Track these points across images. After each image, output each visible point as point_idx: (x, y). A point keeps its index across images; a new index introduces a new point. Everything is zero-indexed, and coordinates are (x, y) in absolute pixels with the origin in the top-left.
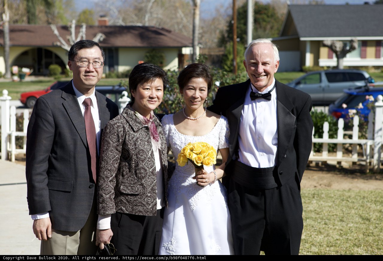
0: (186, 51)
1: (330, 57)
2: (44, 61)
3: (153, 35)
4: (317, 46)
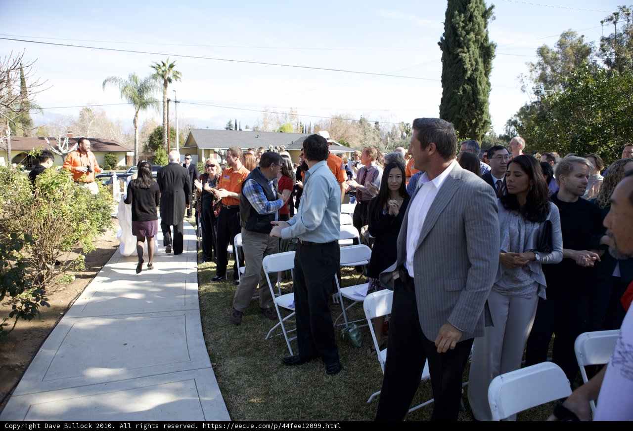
0: (130, 154)
4: (209, 151)
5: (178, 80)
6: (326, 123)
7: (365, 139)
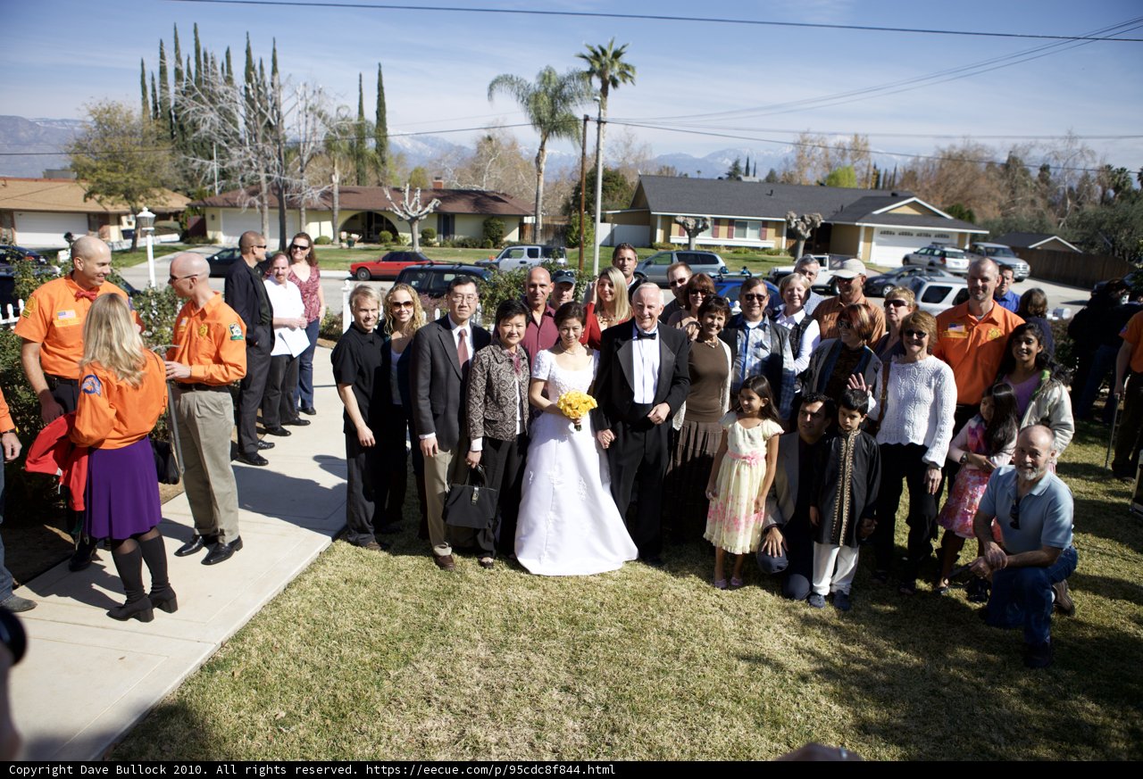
0: (528, 220)
1: (681, 234)
2: (373, 227)
3: (493, 202)
4: (669, 221)
5: (628, 80)
6: (926, 168)
7: (1013, 203)
